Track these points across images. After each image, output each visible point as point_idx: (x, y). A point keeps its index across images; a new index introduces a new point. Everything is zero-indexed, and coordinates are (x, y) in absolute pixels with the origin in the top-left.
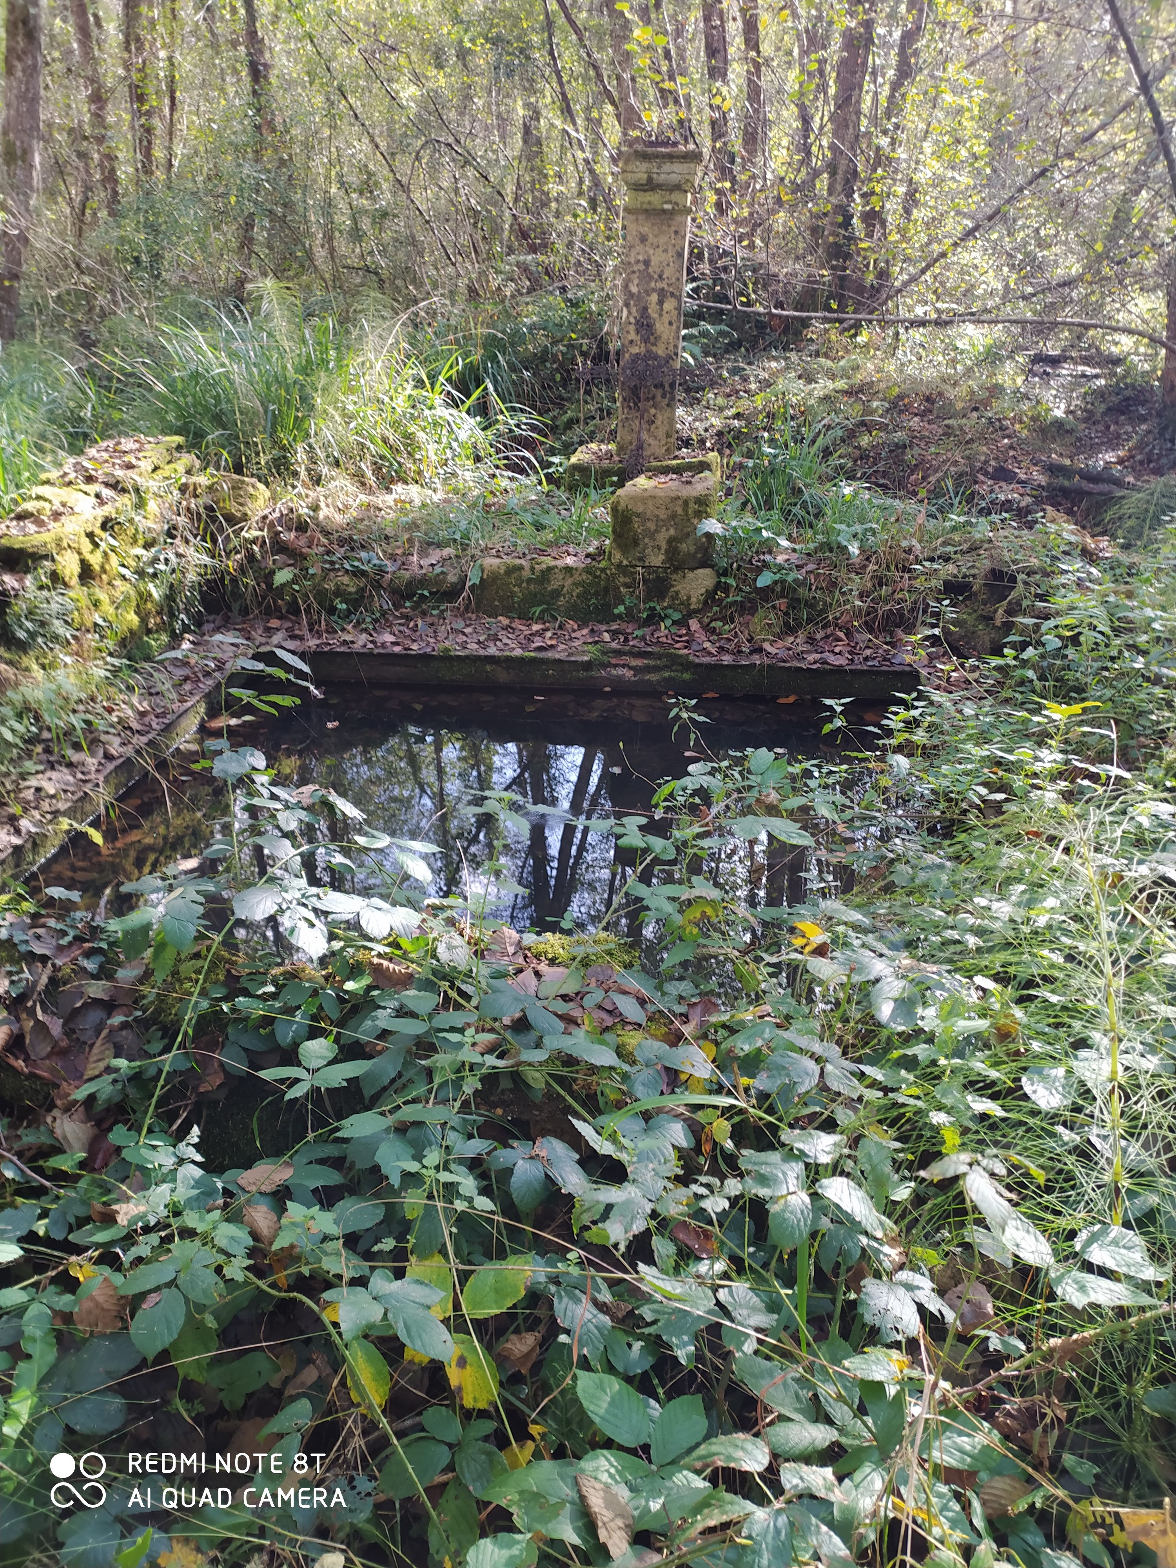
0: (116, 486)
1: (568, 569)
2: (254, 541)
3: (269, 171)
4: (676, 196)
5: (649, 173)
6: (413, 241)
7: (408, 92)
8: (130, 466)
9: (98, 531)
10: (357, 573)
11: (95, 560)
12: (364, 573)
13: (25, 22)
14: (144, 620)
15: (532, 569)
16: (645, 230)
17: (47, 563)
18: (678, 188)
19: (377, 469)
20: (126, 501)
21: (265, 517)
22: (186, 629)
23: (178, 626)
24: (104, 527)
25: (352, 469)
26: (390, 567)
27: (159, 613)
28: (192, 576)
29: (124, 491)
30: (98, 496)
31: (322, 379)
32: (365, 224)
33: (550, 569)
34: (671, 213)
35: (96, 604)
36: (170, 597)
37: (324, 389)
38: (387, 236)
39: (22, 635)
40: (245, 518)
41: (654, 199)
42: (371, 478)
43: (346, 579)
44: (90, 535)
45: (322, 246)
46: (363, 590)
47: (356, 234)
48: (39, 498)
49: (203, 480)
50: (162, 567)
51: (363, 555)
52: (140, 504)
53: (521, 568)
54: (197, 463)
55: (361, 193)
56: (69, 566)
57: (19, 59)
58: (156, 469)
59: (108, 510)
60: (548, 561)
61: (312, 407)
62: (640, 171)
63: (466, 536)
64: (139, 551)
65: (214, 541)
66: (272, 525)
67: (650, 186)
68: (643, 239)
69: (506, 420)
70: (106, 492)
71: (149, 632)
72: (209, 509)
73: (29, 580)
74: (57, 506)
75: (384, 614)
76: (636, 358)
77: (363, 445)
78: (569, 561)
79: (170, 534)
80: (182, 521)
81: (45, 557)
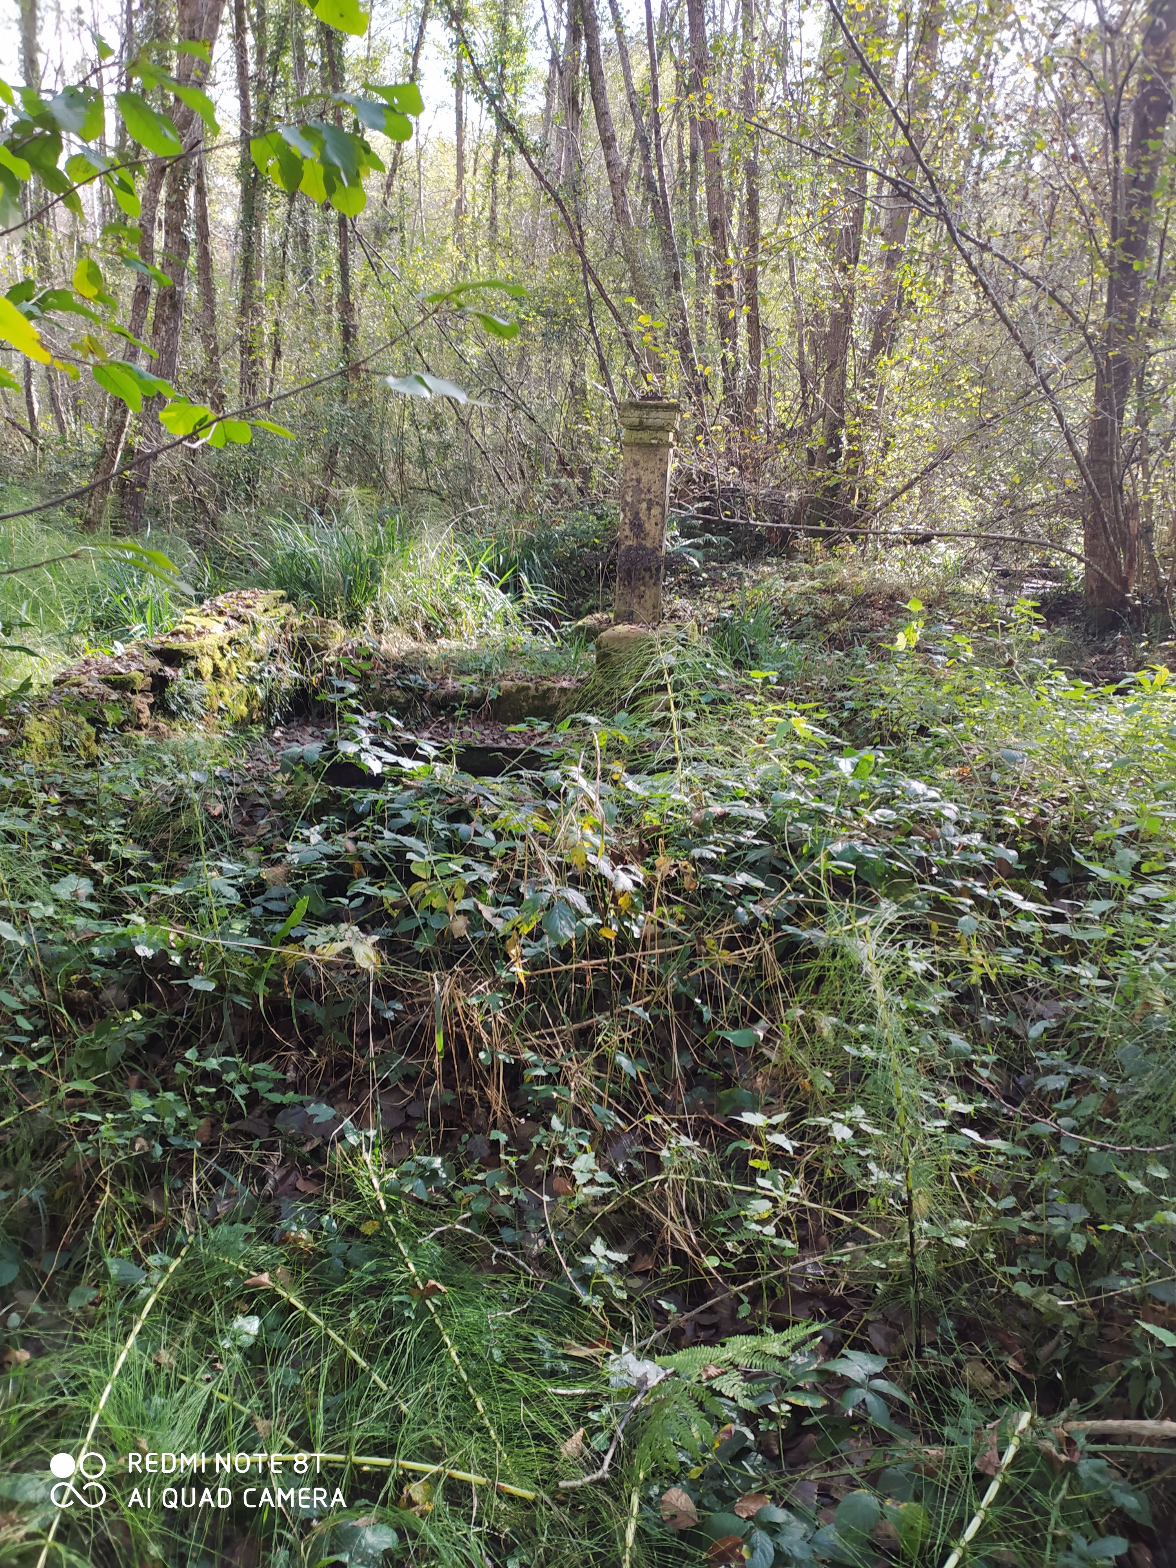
0: (238, 618)
1: (563, 690)
2: (332, 664)
3: (353, 410)
4: (660, 435)
5: (641, 418)
6: (471, 469)
7: (473, 351)
8: (248, 607)
9: (226, 646)
10: (406, 689)
11: (223, 665)
12: (411, 689)
13: (172, 297)
14: (250, 712)
15: (537, 689)
16: (637, 458)
17: (193, 663)
18: (662, 428)
19: (426, 627)
20: (245, 629)
21: (340, 649)
22: (279, 722)
23: (272, 721)
24: (229, 644)
25: (407, 626)
26: (431, 686)
27: (260, 709)
28: (286, 685)
29: (244, 622)
30: (226, 624)
31: (389, 558)
32: (431, 454)
33: (549, 689)
34: (658, 446)
35: (221, 694)
36: (269, 699)
37: (390, 566)
38: (449, 464)
39: (174, 708)
40: (326, 648)
41: (645, 436)
42: (421, 633)
43: (398, 693)
44: (221, 648)
45: (394, 470)
46: (409, 701)
47: (424, 463)
48: (187, 623)
49: (298, 621)
50: (266, 675)
51: (412, 677)
52: (255, 632)
53: (528, 688)
54: (294, 610)
55: (429, 429)
56: (206, 666)
57: (164, 323)
58: (266, 610)
59: (233, 633)
60: (550, 684)
61: (379, 580)
62: (634, 417)
63: (489, 666)
64: (251, 664)
65: (303, 663)
66: (345, 654)
67: (641, 427)
68: (636, 464)
69: (529, 596)
70: (232, 622)
71: (252, 722)
72: (301, 640)
73: (180, 672)
74: (199, 628)
75: (424, 719)
76: (630, 548)
77: (416, 609)
78: (565, 684)
79: (274, 653)
80: (281, 647)
81: (193, 658)
